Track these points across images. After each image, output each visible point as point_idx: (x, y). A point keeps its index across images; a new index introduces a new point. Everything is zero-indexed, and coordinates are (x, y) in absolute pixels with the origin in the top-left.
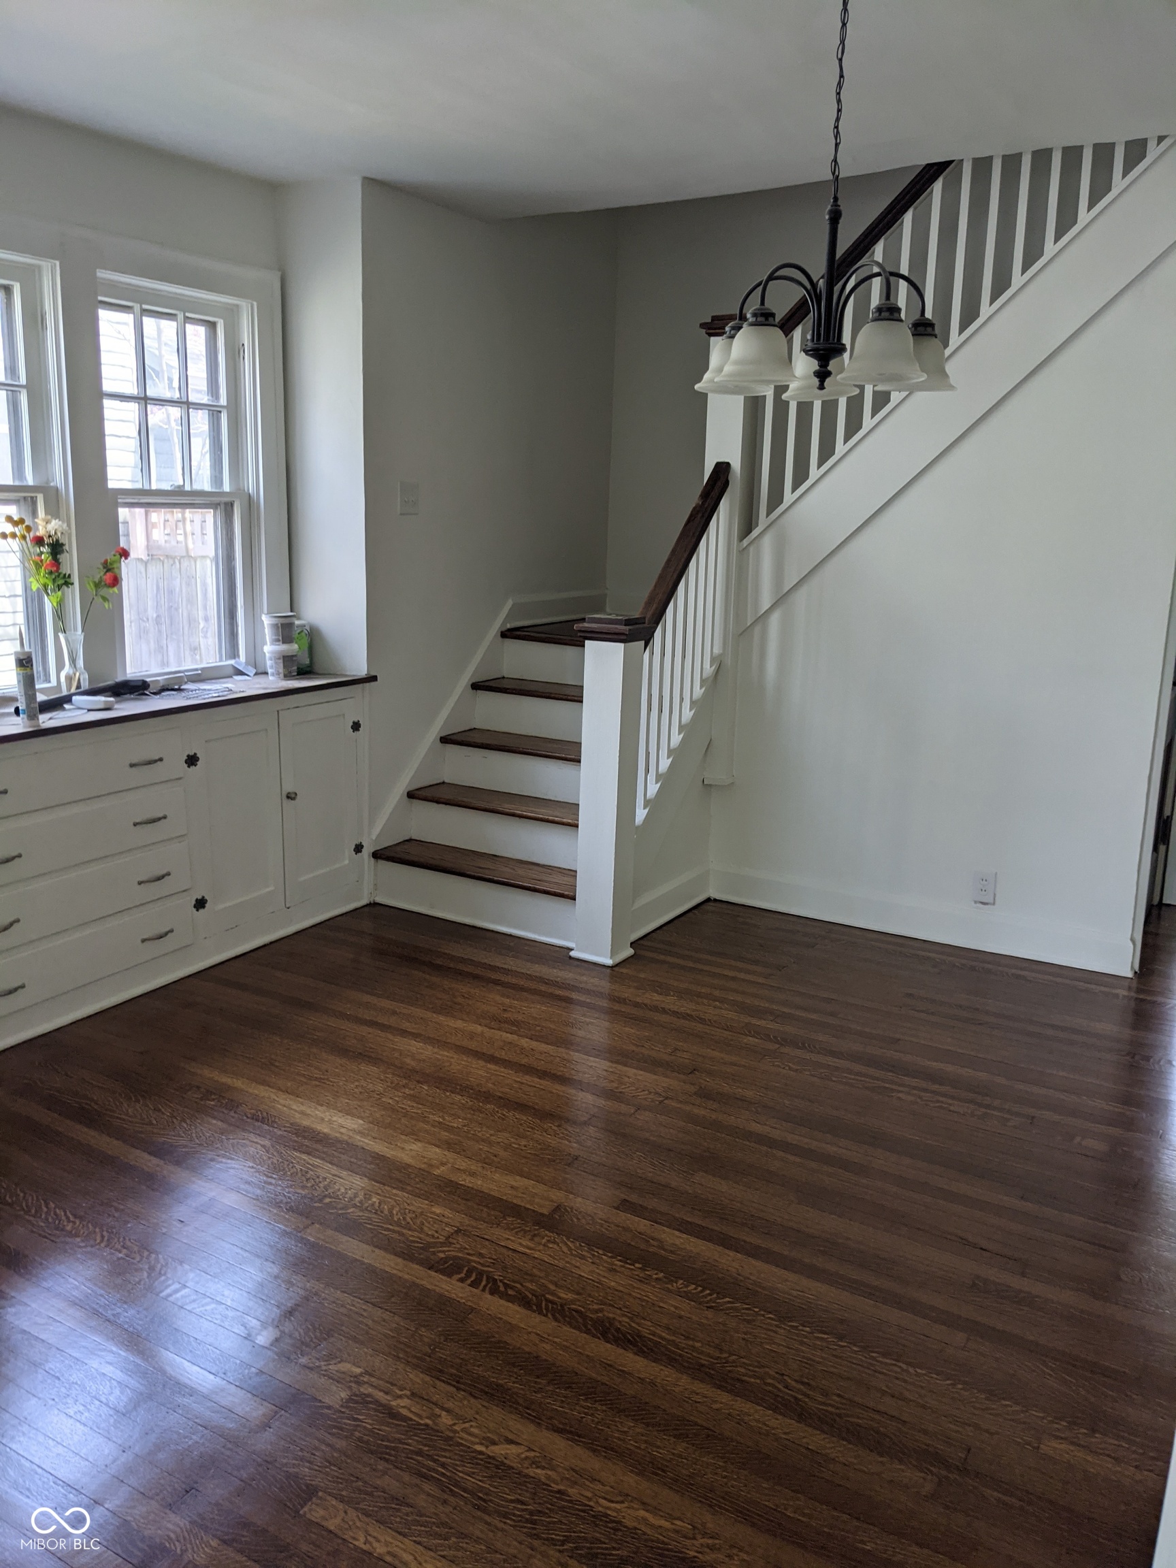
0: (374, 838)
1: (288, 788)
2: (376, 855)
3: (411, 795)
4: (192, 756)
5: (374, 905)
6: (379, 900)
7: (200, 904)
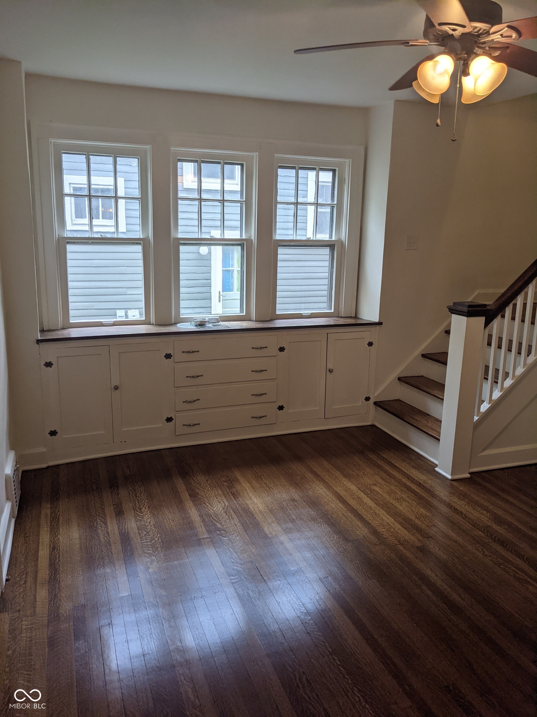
0: (376, 396)
1: (330, 366)
2: (376, 403)
3: (399, 379)
4: (282, 348)
5: (373, 426)
6: (377, 424)
7: (281, 408)
